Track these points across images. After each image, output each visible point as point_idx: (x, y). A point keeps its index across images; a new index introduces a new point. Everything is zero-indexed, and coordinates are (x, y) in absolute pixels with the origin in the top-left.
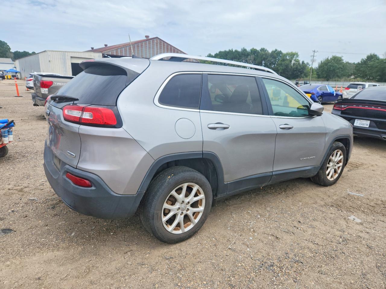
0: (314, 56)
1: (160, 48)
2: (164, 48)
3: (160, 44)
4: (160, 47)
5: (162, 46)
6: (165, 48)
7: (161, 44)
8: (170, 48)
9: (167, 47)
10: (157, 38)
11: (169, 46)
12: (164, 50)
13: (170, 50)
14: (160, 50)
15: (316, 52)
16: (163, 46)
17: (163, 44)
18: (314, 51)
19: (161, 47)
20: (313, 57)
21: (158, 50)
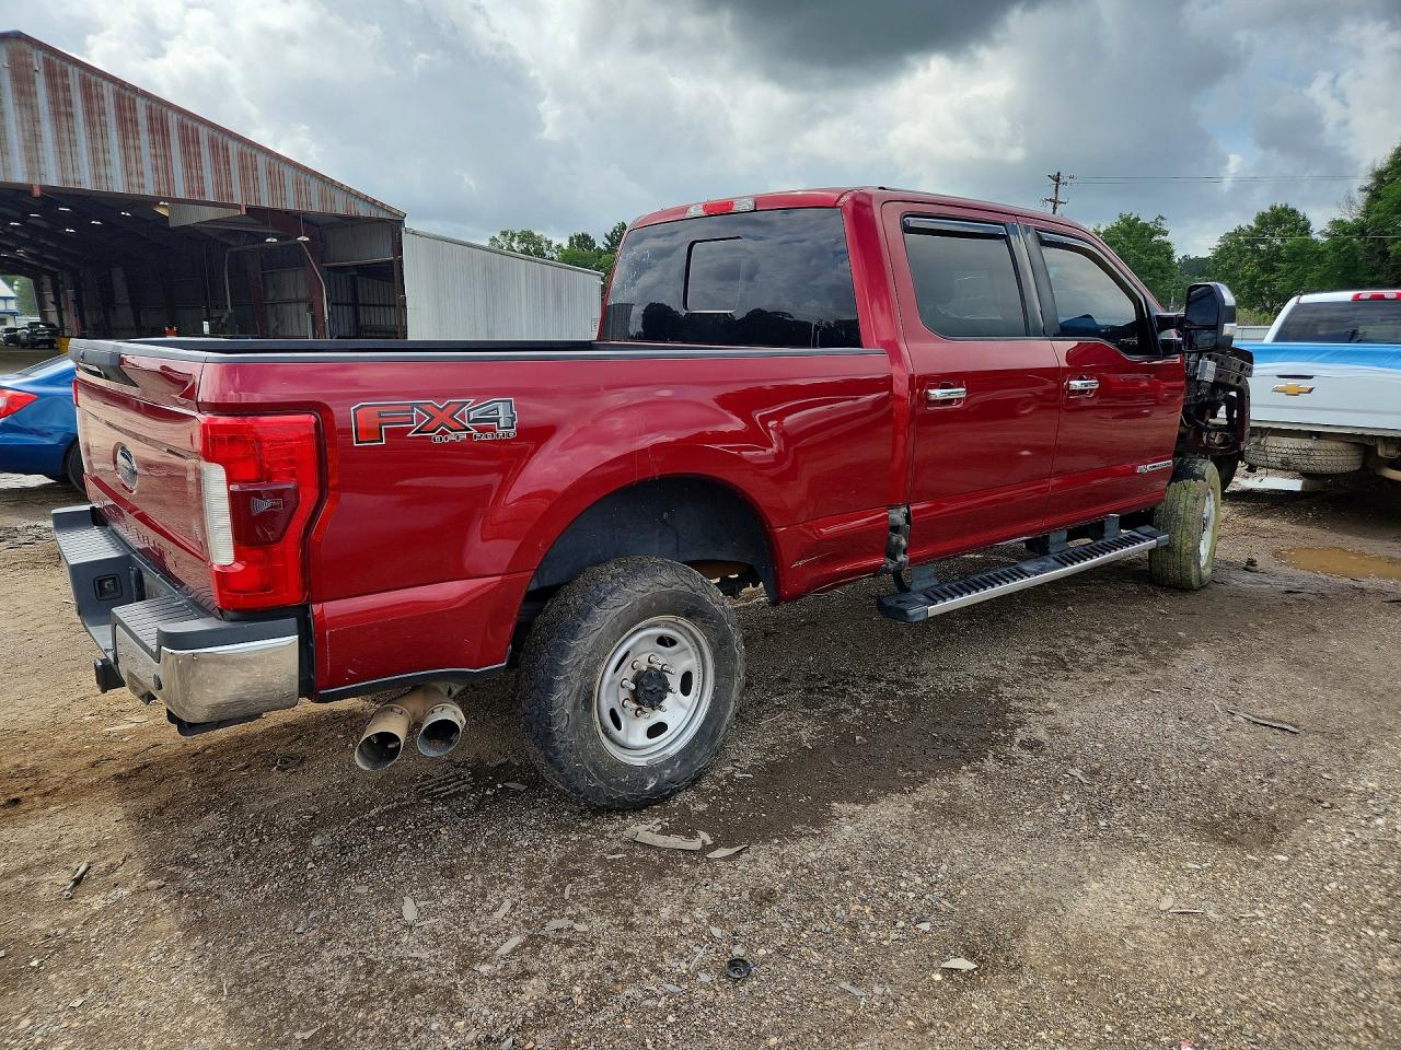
0: (1055, 202)
1: (56, 114)
2: (89, 113)
3: (52, 86)
4: (54, 102)
5: (77, 97)
6: (102, 112)
7: (67, 89)
8: (150, 118)
9: (120, 108)
10: (18, 36)
11: (140, 103)
12: (91, 124)
13: (152, 131)
14: (58, 129)
15: (1066, 184)
16: (87, 97)
17: (86, 86)
18: (1057, 179)
19: (69, 103)
20: (1051, 205)
21: (36, 121)
